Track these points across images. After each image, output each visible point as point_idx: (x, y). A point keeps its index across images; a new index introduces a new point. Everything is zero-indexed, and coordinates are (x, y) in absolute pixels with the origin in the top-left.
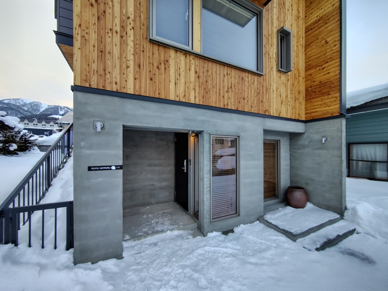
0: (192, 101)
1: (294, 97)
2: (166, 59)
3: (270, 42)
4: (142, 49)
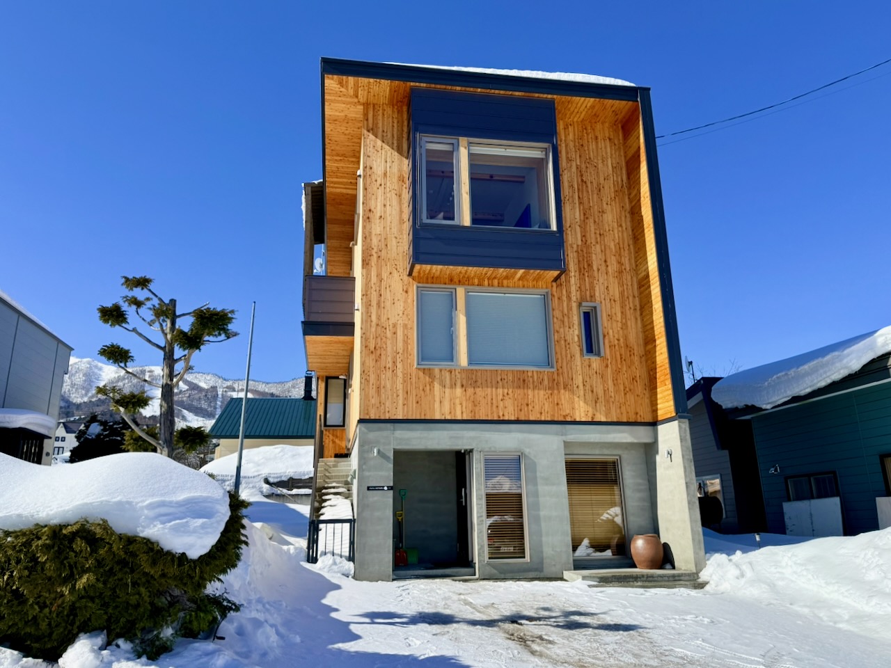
1: (622, 388)
2: (431, 380)
3: (566, 324)
4: (409, 377)
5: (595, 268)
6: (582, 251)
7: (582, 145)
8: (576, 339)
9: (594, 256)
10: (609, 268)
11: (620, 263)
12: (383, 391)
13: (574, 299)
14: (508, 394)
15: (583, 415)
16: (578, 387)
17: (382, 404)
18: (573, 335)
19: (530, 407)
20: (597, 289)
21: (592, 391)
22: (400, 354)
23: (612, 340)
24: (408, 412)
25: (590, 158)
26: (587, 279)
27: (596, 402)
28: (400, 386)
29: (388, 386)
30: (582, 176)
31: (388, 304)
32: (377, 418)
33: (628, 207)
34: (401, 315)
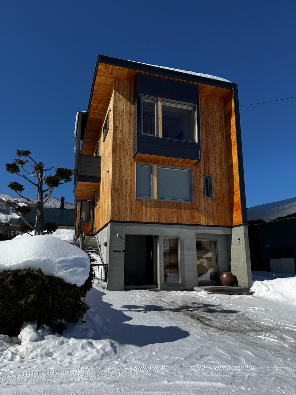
0: (153, 221)
1: (220, 211)
2: (142, 205)
3: (198, 183)
4: (132, 203)
5: (211, 160)
6: (206, 152)
7: (207, 106)
8: (202, 190)
9: (210, 155)
10: (216, 160)
11: (221, 159)
12: (121, 208)
13: (202, 173)
14: (174, 212)
15: (204, 222)
16: (202, 210)
17: (120, 214)
18: (201, 188)
19: (183, 218)
20: (211, 169)
21: (208, 212)
22: (129, 193)
23: (216, 191)
24: (131, 218)
25: (210, 112)
26: (207, 164)
27: (209, 217)
28: (128, 207)
29: (123, 206)
30: (207, 119)
31: (124, 170)
32: (118, 220)
33: (225, 135)
34: (129, 175)
